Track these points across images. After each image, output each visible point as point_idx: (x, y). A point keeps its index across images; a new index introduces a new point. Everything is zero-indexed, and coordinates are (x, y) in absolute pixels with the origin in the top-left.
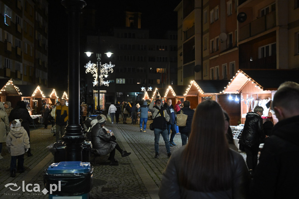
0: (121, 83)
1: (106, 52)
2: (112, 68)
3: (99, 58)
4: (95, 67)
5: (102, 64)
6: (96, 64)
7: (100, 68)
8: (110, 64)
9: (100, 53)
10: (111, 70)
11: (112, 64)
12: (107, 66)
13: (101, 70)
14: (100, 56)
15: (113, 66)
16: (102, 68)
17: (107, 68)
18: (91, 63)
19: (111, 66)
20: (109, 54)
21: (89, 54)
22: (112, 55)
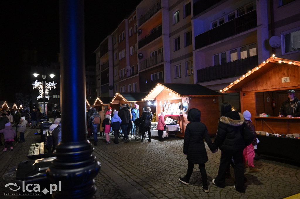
0: (56, 97)
1: (50, 74)
2: (55, 85)
3: (44, 78)
4: (41, 85)
5: (47, 82)
6: (42, 82)
7: (45, 85)
8: (53, 83)
9: (45, 75)
10: (54, 87)
11: (55, 82)
12: (50, 84)
13: (46, 87)
14: (45, 77)
15: (55, 84)
16: (47, 85)
17: (51, 85)
18: (38, 82)
19: (54, 84)
20: (52, 76)
21: (36, 75)
22: (54, 76)
